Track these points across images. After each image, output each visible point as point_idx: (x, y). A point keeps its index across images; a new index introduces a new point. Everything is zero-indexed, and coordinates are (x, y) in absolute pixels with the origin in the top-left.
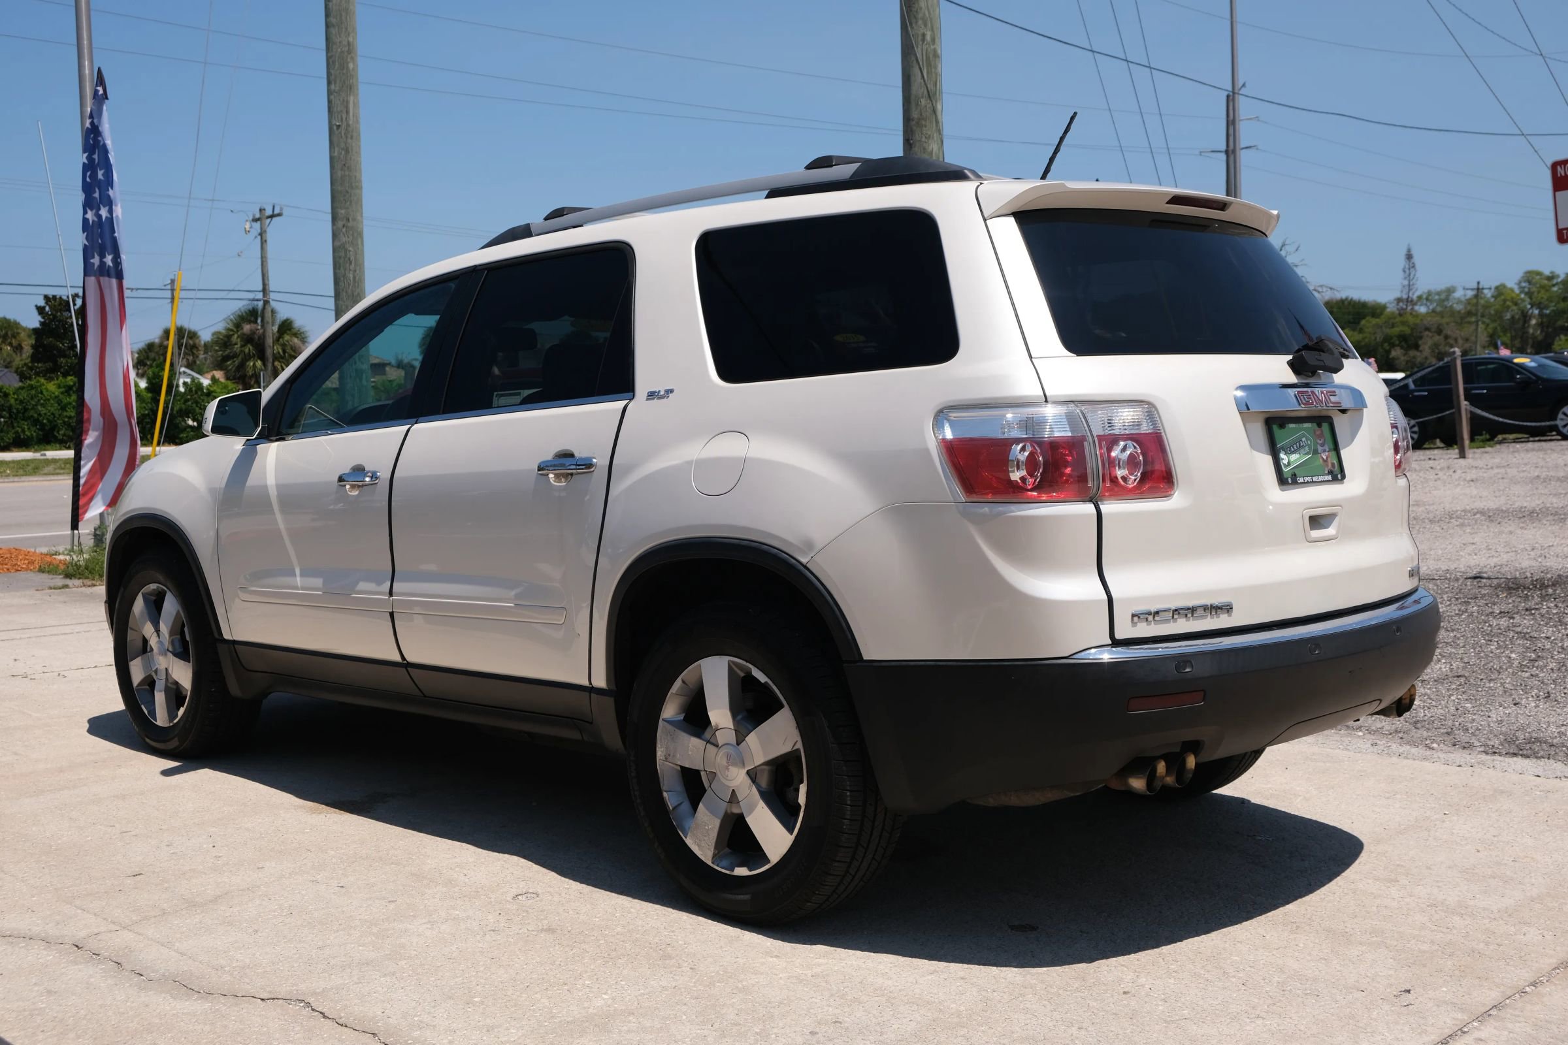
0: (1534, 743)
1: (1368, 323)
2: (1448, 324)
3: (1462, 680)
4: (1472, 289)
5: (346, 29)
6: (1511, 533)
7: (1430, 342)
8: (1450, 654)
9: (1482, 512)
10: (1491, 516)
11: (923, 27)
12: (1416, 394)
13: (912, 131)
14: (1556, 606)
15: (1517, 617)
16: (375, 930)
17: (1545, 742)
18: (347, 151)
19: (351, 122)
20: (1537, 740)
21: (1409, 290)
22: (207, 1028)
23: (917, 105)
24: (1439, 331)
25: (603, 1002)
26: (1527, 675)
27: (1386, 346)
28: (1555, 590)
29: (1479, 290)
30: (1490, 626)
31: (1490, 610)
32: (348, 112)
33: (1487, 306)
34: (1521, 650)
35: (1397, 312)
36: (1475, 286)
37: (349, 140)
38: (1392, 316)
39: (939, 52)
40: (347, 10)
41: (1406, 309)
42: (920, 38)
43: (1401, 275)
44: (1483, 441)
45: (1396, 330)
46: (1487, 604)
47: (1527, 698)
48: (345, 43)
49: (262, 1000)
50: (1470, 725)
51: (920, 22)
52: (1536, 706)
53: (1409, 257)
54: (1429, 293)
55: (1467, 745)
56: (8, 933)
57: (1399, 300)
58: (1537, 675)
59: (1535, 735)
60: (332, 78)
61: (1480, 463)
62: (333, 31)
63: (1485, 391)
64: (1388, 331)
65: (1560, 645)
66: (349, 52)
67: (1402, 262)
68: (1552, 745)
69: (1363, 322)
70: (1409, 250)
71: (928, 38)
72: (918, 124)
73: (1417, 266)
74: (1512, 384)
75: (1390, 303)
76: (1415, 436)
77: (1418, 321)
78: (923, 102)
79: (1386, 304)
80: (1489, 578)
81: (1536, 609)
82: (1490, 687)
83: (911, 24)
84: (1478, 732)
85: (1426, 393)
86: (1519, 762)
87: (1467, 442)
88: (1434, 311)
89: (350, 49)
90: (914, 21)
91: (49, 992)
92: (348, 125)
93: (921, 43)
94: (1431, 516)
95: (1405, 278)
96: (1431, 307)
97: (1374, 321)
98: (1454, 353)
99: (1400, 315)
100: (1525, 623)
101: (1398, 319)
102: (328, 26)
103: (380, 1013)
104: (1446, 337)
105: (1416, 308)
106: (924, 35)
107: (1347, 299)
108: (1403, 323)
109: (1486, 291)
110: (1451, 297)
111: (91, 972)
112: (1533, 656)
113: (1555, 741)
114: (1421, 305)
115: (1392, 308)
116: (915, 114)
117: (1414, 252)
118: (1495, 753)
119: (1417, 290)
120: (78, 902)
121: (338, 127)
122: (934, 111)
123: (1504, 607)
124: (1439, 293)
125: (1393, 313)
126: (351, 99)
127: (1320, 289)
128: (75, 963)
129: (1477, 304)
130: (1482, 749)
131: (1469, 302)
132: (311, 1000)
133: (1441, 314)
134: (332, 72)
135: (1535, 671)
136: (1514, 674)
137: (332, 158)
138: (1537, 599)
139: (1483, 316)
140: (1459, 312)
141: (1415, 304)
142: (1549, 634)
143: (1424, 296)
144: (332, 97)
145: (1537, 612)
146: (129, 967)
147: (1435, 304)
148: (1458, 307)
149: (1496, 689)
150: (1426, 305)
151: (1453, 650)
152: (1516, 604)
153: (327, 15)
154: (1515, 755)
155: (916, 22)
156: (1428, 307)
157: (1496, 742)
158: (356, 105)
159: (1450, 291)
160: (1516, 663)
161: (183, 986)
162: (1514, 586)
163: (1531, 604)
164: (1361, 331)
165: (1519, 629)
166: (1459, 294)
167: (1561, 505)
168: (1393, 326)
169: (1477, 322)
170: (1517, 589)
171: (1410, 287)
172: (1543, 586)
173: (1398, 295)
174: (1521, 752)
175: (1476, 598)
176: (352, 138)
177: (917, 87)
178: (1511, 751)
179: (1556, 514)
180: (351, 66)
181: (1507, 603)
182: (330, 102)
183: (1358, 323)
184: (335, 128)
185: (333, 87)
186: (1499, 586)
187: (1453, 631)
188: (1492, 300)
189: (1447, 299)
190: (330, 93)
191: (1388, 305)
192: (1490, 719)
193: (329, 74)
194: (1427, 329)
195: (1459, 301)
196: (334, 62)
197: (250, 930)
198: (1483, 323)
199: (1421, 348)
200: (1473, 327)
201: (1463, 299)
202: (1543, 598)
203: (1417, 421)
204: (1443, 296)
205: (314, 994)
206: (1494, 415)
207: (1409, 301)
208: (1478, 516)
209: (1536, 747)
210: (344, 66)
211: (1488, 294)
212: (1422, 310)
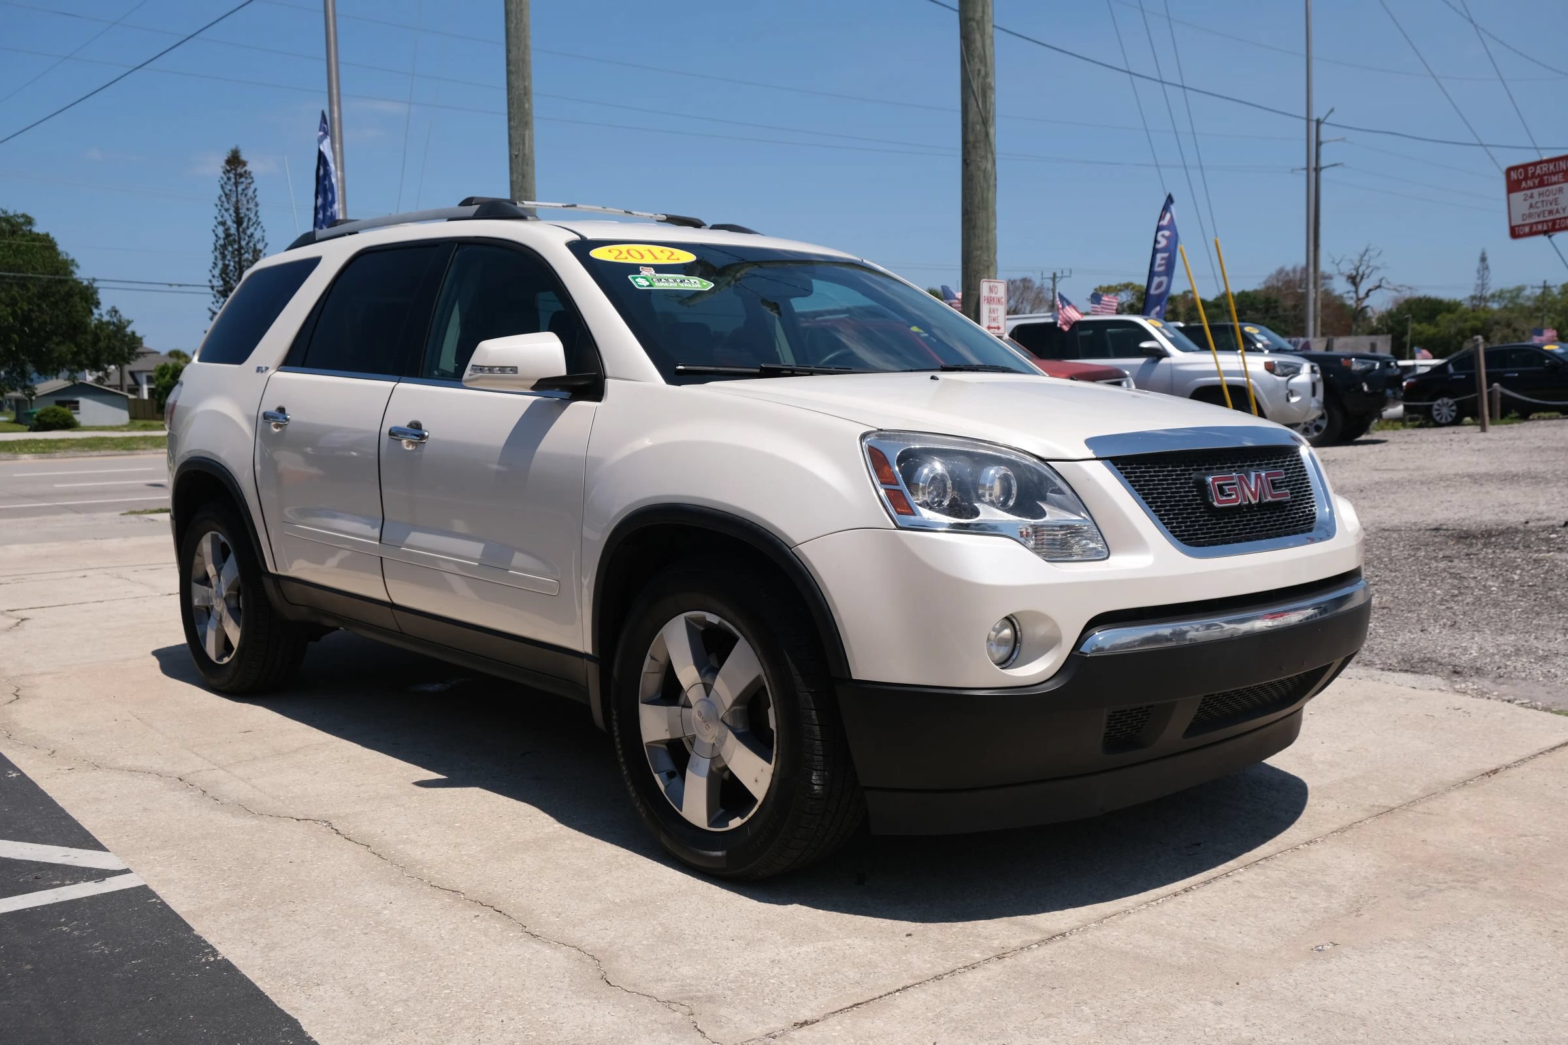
0: (1426, 662)
1: (1443, 319)
2: (1516, 318)
3: (1385, 611)
4: (1539, 287)
5: (523, 76)
6: (1488, 492)
7: (1499, 335)
8: (1385, 590)
9: (1470, 476)
10: (1475, 479)
11: (979, 63)
12: (1455, 377)
13: (968, 152)
14: (1494, 552)
15: (1456, 561)
16: (405, 775)
17: (1435, 662)
18: (524, 176)
19: (527, 152)
20: (1430, 659)
21: (1483, 289)
22: (248, 837)
23: (973, 130)
24: (1509, 325)
25: (552, 830)
26: (1443, 607)
27: (1459, 338)
28: (1497, 539)
29: (1546, 288)
30: (1430, 568)
31: (1436, 555)
32: (524, 144)
33: (1554, 302)
34: (1448, 587)
35: (1471, 308)
36: (1542, 284)
37: (525, 167)
38: (1466, 312)
39: (993, 84)
40: (524, 61)
41: (1479, 305)
42: (976, 73)
43: (1475, 275)
44: (1511, 418)
45: (1469, 325)
46: (1434, 550)
47: (1435, 626)
48: (522, 87)
49: (298, 820)
50: (1376, 647)
51: (976, 60)
52: (1441, 632)
53: (1483, 259)
54: (1502, 292)
55: (1368, 663)
56: (135, 769)
57: (1473, 298)
58: (1451, 608)
59: (1428, 655)
60: (512, 115)
61: (1496, 436)
62: (513, 77)
63: (1516, 375)
64: (1461, 325)
65: (1483, 583)
66: (525, 94)
67: (1477, 264)
68: (1441, 664)
69: (1439, 318)
70: (1483, 254)
71: (983, 73)
72: (974, 147)
73: (1491, 267)
74: (1541, 368)
75: (1465, 300)
76: (1453, 414)
77: (1489, 316)
78: (978, 127)
79: (1460, 301)
80: (1447, 530)
81: (1476, 554)
82: (1407, 617)
83: (969, 62)
84: (1381, 653)
85: (1464, 377)
86: (1408, 677)
87: (1487, 418)
88: (1505, 307)
89: (526, 92)
90: (971, 58)
91: (145, 809)
92: (524, 155)
93: (976, 77)
94: (1423, 479)
95: (1479, 279)
96: (1503, 304)
97: (1449, 316)
98: (1477, 340)
99: (1473, 311)
100: (1460, 565)
101: (1471, 314)
102: (509, 73)
103: (380, 832)
104: (1515, 330)
105: (1489, 304)
106: (979, 71)
107: (1425, 297)
108: (1476, 318)
109: (1554, 289)
110: (1521, 295)
111: (182, 797)
112: (1456, 592)
113: (1444, 661)
114: (1494, 302)
115: (1467, 305)
116: (971, 138)
117: (1488, 255)
118: (1390, 669)
119: (1490, 288)
120: (195, 749)
121: (517, 156)
122: (987, 135)
123: (1448, 553)
124: (1510, 292)
125: (1467, 309)
126: (527, 133)
127: (1400, 289)
128: (174, 790)
129: (1543, 301)
130: (1381, 666)
131: (1537, 299)
132: (333, 821)
133: (1512, 310)
134: (512, 110)
135: (1452, 604)
136: (1433, 606)
137: (512, 182)
138: (1480, 546)
139: (1549, 311)
140: (1529, 308)
141: (1488, 301)
142: (1476, 575)
143: (1497, 294)
144: (511, 132)
145: (1476, 557)
146: (211, 795)
147: (1506, 301)
148: (1529, 304)
149: (1411, 618)
150: (1498, 301)
151: (1389, 587)
152: (1460, 550)
153: (508, 64)
154: (1407, 671)
155: (973, 60)
156: (1500, 304)
157: (1394, 661)
158: (531, 139)
159: (1520, 289)
160: (1439, 598)
161: (244, 808)
162: (1464, 536)
163: (1473, 550)
164: (1437, 325)
165: (1452, 571)
166: (1527, 292)
167: (1544, 470)
168: (1466, 321)
169: (1542, 318)
170: (1466, 538)
171: (1483, 286)
172: (1490, 535)
173: (1472, 293)
174: (1413, 669)
175: (1428, 545)
176: (527, 164)
177: (973, 116)
178: (1405, 668)
179: (1535, 477)
180: (527, 106)
181: (1452, 549)
182: (510, 135)
183: (1434, 317)
184: (514, 157)
185: (512, 123)
186: (1452, 535)
187: (1396, 571)
188: (1559, 297)
189: (1518, 296)
190: (510, 128)
191: (1463, 302)
192: (1395, 642)
193: (509, 113)
194: (1497, 323)
195: (1529, 298)
196: (513, 103)
197: (312, 772)
198: (1549, 317)
199: (1491, 340)
200: (1539, 321)
201: (1532, 296)
202: (1485, 545)
203: (1456, 400)
204: (1515, 293)
205: (338, 817)
206: (1526, 396)
207: (1482, 298)
208: (1466, 479)
209: (1426, 666)
210: (521, 105)
211: (1555, 291)
212: (1495, 306)
